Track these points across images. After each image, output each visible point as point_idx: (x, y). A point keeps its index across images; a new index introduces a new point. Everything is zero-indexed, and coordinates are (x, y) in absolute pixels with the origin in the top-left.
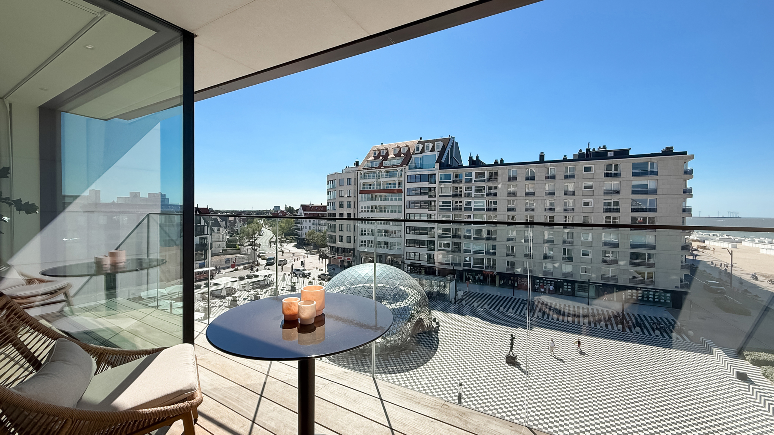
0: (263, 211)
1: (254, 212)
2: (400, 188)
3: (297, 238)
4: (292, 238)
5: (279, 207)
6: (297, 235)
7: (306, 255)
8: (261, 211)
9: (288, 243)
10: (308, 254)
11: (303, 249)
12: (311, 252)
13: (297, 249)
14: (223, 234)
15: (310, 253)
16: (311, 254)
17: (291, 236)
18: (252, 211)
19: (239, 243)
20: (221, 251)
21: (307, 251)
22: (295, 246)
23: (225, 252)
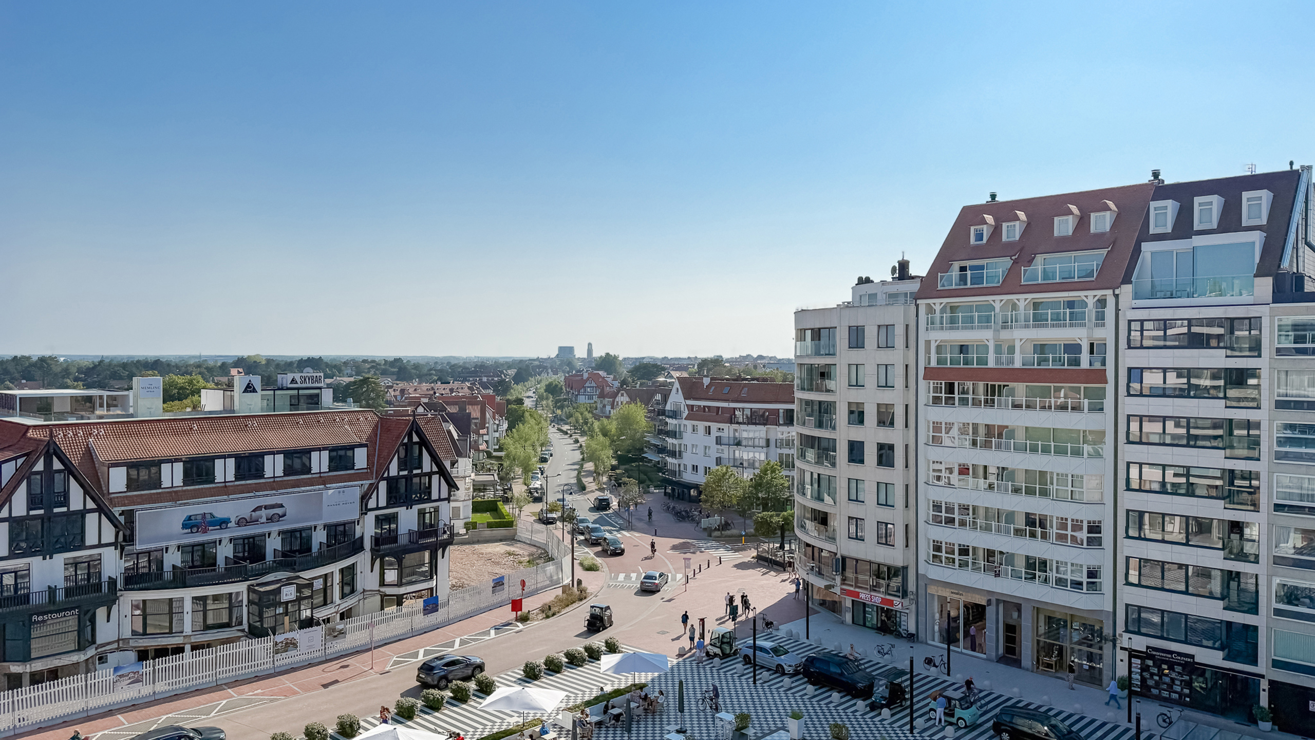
2: (1097, 366)
5: (571, 349)
6: (665, 470)
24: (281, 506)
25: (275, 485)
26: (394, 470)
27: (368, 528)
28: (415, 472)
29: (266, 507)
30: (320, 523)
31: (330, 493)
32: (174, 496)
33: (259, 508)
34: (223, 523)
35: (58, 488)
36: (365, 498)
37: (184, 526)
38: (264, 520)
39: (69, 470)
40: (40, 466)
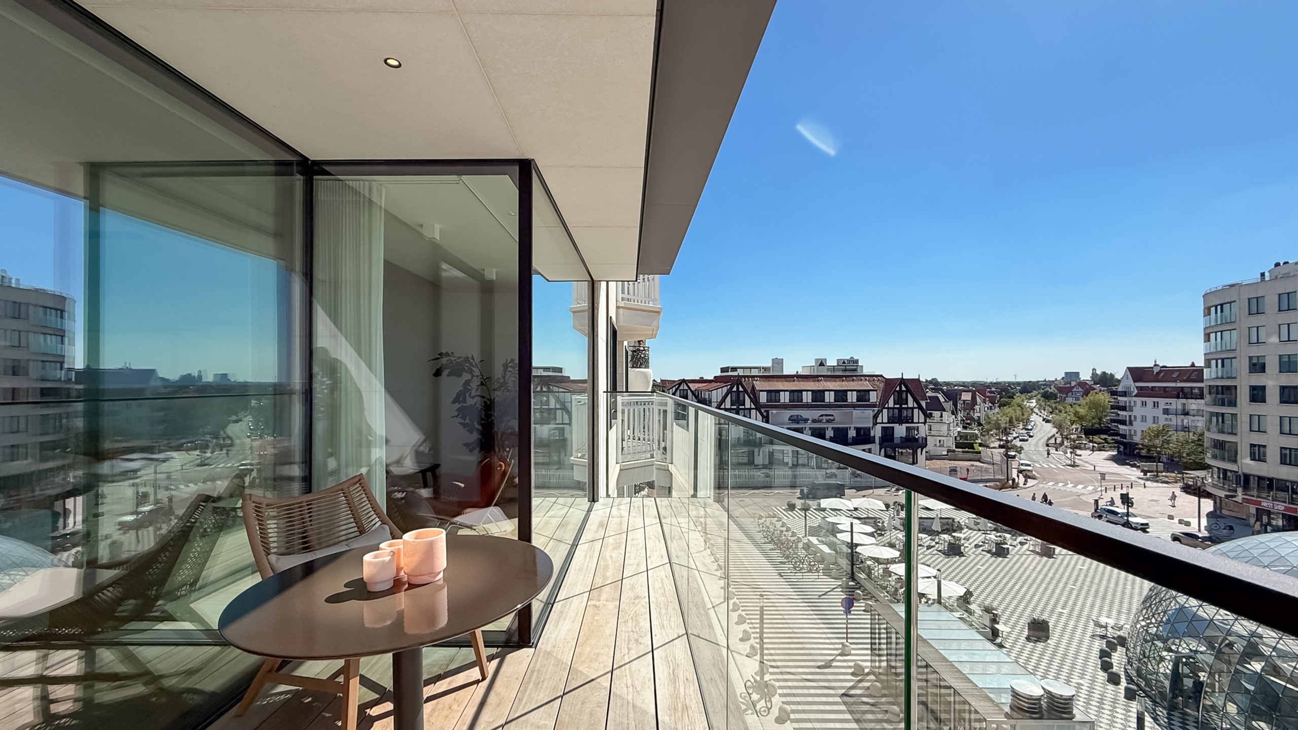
0: (1038, 382)
1: (1018, 384)
3: (1117, 442)
4: (1105, 439)
5: (1078, 374)
6: (1118, 434)
7: (1142, 482)
8: (1034, 383)
9: (1093, 450)
10: (1147, 480)
11: (1132, 466)
12: (1157, 476)
13: (1116, 465)
14: (949, 424)
15: (1155, 479)
16: (1157, 482)
17: (1103, 436)
18: (1013, 383)
19: (980, 441)
20: (945, 453)
21: (1145, 472)
22: (1114, 459)
23: (950, 456)
24: (832, 415)
25: (830, 406)
26: (891, 403)
27: (877, 432)
28: (903, 406)
29: (826, 415)
30: (853, 426)
31: (856, 413)
32: (785, 407)
33: (822, 416)
34: (806, 420)
35: (741, 398)
36: (875, 417)
37: (789, 420)
38: (824, 421)
39: (745, 391)
40: (735, 389)
